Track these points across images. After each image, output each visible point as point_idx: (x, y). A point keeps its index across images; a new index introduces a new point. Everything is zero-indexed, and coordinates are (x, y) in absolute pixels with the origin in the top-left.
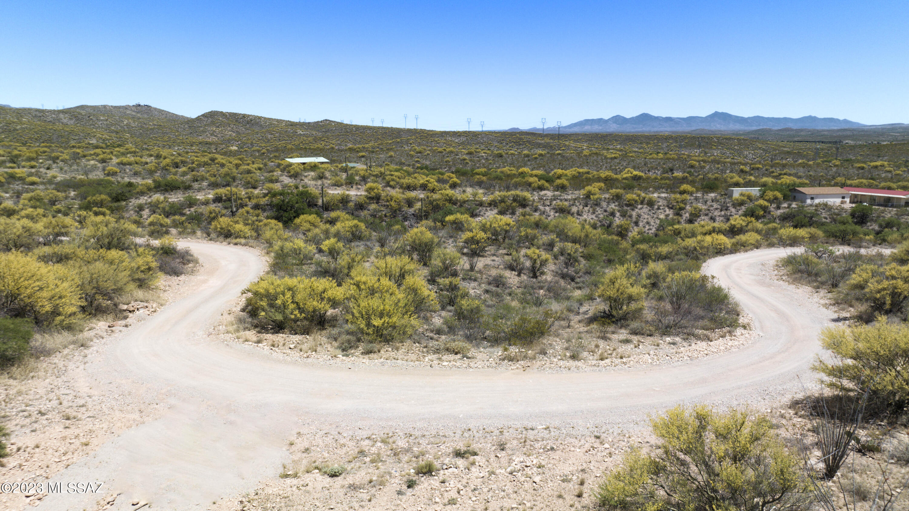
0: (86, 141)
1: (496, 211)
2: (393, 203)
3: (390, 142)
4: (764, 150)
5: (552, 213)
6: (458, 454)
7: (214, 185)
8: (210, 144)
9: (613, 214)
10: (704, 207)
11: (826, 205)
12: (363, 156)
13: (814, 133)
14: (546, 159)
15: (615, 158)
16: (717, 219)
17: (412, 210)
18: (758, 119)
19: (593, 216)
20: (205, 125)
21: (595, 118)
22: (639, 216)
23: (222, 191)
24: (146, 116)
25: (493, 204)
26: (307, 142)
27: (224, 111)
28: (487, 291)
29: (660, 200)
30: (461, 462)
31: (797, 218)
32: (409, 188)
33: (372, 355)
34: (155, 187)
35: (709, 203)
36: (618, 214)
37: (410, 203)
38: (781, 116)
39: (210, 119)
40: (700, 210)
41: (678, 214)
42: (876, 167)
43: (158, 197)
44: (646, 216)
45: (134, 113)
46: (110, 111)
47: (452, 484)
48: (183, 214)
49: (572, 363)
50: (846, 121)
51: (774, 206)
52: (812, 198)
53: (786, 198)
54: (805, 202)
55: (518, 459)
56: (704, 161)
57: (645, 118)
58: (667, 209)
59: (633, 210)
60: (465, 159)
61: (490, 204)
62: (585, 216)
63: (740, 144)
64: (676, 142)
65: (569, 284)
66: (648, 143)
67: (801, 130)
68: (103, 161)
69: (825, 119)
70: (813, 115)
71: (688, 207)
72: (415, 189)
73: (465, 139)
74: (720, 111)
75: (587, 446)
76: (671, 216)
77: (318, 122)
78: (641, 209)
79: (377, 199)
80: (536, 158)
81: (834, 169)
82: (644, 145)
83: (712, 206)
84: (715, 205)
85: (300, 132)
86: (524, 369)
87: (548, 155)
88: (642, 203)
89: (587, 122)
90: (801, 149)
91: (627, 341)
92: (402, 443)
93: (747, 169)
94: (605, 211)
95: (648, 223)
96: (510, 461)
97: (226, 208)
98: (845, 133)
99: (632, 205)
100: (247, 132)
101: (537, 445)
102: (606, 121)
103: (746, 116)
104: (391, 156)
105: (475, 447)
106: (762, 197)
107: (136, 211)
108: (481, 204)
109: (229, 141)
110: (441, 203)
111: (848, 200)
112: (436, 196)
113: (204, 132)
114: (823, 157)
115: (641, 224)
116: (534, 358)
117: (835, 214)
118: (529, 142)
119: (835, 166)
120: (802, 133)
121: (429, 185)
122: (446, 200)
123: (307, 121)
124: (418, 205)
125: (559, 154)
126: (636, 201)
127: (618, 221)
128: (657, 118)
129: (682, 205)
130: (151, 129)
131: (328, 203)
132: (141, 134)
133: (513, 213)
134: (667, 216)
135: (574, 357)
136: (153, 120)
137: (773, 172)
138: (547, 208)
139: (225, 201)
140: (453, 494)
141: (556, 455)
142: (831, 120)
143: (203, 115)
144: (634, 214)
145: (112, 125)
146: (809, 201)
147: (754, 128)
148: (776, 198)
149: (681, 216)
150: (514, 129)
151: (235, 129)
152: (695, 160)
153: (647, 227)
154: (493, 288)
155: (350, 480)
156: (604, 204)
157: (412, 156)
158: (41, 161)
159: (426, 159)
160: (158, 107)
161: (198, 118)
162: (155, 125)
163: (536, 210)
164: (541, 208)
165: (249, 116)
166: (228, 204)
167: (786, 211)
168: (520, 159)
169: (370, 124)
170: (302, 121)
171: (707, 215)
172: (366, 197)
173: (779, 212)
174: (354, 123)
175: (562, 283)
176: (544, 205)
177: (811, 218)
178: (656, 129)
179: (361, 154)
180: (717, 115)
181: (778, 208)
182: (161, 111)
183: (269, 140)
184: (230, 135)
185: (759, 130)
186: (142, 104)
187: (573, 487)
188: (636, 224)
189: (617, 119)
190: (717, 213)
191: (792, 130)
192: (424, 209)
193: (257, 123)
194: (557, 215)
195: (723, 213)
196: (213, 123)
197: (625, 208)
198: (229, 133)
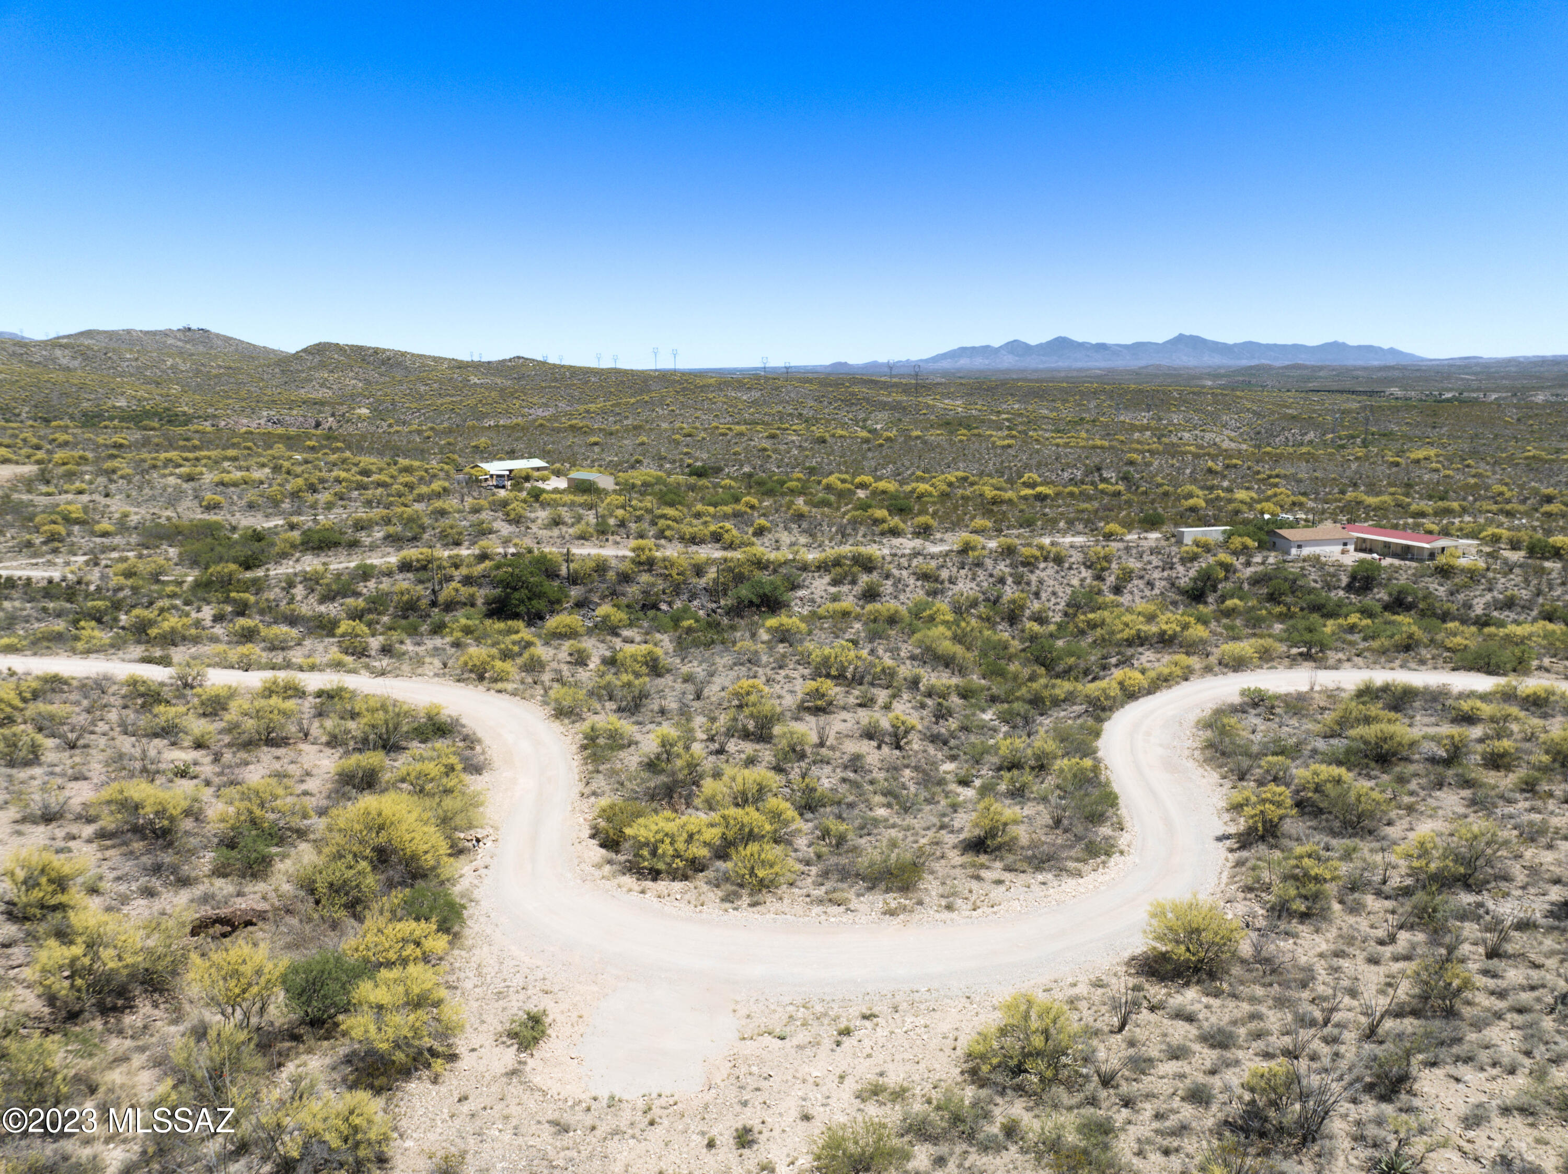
0: (110, 403)
1: (827, 579)
2: (674, 573)
3: (633, 400)
4: (1255, 413)
5: (912, 581)
6: (865, 1017)
7: (394, 540)
8: (322, 404)
9: (1002, 581)
10: (1139, 565)
11: (1317, 558)
12: (596, 444)
13: (1343, 372)
14: (897, 447)
15: (1009, 446)
16: (1157, 583)
17: (703, 582)
18: (1250, 347)
19: (973, 585)
20: (310, 369)
21: (977, 345)
22: (1041, 582)
23: (412, 553)
24: (201, 348)
25: (823, 567)
26: (490, 400)
27: (341, 342)
28: (844, 780)
29: (1073, 552)
30: (867, 1023)
31: (1274, 582)
32: (694, 540)
33: (759, 908)
34: (302, 544)
35: (1146, 558)
36: (1010, 580)
37: (699, 571)
38: (1290, 342)
39: (318, 358)
40: (1132, 571)
41: (1099, 578)
42: (1418, 461)
43: (310, 563)
44: (1052, 583)
45: (180, 344)
46: (139, 340)
47: (867, 1043)
48: (357, 594)
49: (946, 915)
50: (1392, 351)
51: (1242, 559)
52: (1299, 547)
53: (1262, 546)
54: (1288, 553)
55: (909, 1019)
56: (1152, 452)
57: (1061, 344)
58: (1083, 569)
59: (1032, 572)
60: (765, 450)
61: (819, 568)
62: (961, 585)
63: (1216, 402)
64: (1111, 398)
65: (941, 750)
66: (1065, 401)
67: (1321, 368)
68: (190, 478)
69: (1359, 348)
70: (1341, 340)
71: (1114, 566)
72: (702, 542)
73: (758, 394)
74: (1187, 333)
75: (960, 1007)
76: (1088, 581)
77: (504, 361)
78: (1044, 569)
79: (649, 565)
80: (881, 445)
81: (1354, 466)
82: (1058, 404)
83: (1150, 563)
84: (1156, 561)
85: (474, 380)
86: (905, 923)
87: (901, 439)
88: (1046, 559)
89: (963, 351)
90: (1314, 411)
91: (999, 882)
92: (819, 1008)
93: (1219, 467)
94: (991, 575)
95: (1054, 594)
96: (904, 1022)
97: (421, 582)
98: (1390, 374)
99: (1030, 564)
100: (382, 380)
101: (923, 1007)
102: (996, 351)
103: (1230, 341)
104: (643, 444)
105: (876, 1010)
106: (1225, 544)
107: (283, 589)
108: (805, 568)
109: (352, 398)
110: (745, 570)
111: (1351, 547)
112: (737, 555)
113: (309, 380)
114: (1348, 428)
115: (1044, 596)
116: (912, 911)
117: (1329, 574)
118: (867, 400)
119: (1357, 459)
120: (1321, 374)
121: (726, 536)
122: (753, 563)
123: (485, 359)
124: (712, 573)
125: (918, 437)
126: (1036, 558)
127: (1010, 592)
128: (1081, 345)
129: (1105, 564)
130: (216, 376)
131: (576, 572)
132: (198, 385)
133: (854, 582)
134: (1083, 580)
135: (949, 907)
136: (216, 357)
137: (1258, 473)
138: (905, 573)
139: (417, 570)
140: (869, 1051)
141: (937, 1015)
142: (1370, 349)
143: (304, 350)
144: (1033, 578)
145: (147, 367)
146: (1294, 551)
147: (1245, 363)
148: (1245, 547)
149: (1103, 580)
150: (840, 364)
151: (361, 376)
152: (1136, 451)
153: (1053, 600)
154: (851, 775)
155: (795, 1041)
156: (989, 563)
157: (677, 443)
158: (87, 477)
159: (701, 449)
160: (222, 332)
161: (296, 356)
162: (220, 367)
163: (887, 576)
164: (896, 572)
165: (384, 351)
166: (423, 575)
167: (1261, 568)
168: (855, 447)
169: (592, 364)
170: (476, 359)
171: (1141, 577)
172: (633, 561)
173: (1249, 571)
174: (567, 362)
175: (931, 750)
176: (900, 567)
177: (1294, 581)
178: (1079, 365)
179: (593, 439)
180: (1181, 339)
181: (1248, 564)
182: (227, 340)
183: (422, 396)
184: (354, 386)
185: (1251, 367)
186: (194, 326)
187: (950, 1042)
188: (1037, 595)
189: (1015, 347)
190: (1157, 575)
191: (1305, 367)
192: (722, 580)
193: (399, 364)
194: (919, 583)
195: (1166, 574)
196: (322, 365)
197: (1021, 569)
198: (352, 383)
